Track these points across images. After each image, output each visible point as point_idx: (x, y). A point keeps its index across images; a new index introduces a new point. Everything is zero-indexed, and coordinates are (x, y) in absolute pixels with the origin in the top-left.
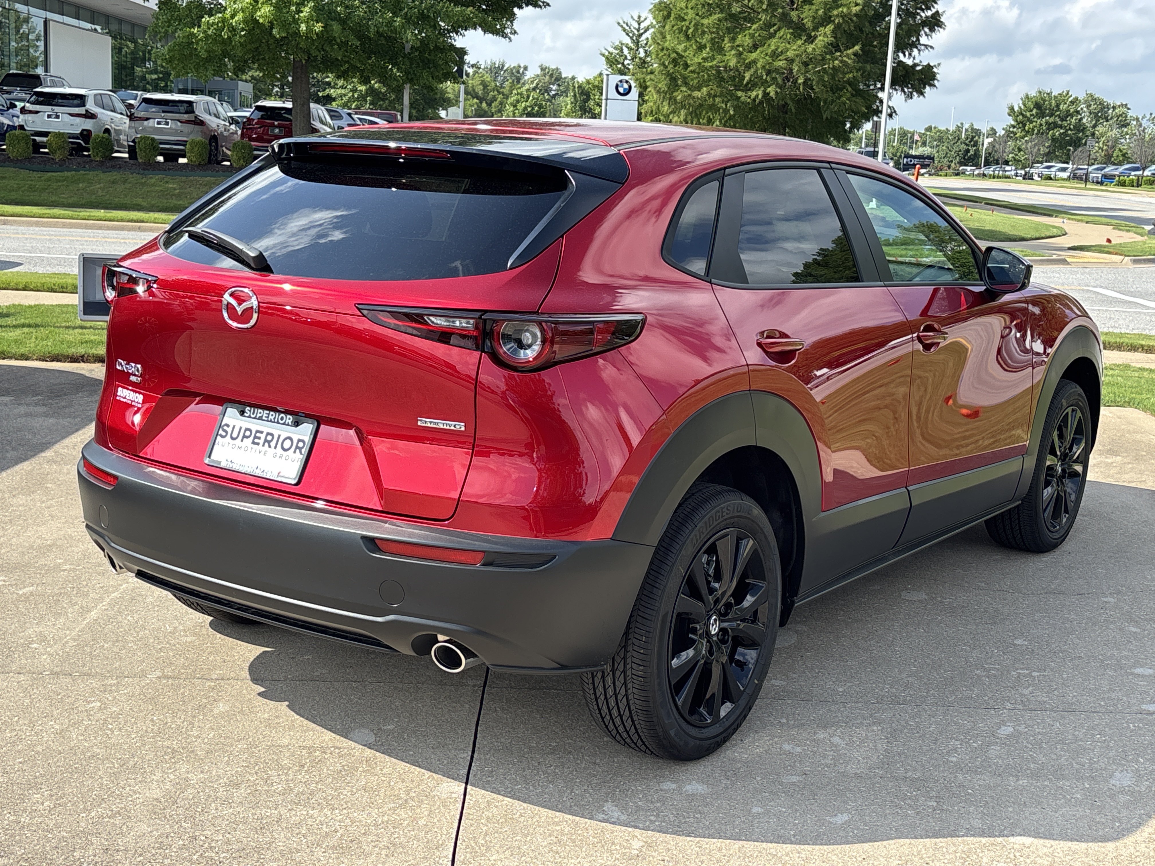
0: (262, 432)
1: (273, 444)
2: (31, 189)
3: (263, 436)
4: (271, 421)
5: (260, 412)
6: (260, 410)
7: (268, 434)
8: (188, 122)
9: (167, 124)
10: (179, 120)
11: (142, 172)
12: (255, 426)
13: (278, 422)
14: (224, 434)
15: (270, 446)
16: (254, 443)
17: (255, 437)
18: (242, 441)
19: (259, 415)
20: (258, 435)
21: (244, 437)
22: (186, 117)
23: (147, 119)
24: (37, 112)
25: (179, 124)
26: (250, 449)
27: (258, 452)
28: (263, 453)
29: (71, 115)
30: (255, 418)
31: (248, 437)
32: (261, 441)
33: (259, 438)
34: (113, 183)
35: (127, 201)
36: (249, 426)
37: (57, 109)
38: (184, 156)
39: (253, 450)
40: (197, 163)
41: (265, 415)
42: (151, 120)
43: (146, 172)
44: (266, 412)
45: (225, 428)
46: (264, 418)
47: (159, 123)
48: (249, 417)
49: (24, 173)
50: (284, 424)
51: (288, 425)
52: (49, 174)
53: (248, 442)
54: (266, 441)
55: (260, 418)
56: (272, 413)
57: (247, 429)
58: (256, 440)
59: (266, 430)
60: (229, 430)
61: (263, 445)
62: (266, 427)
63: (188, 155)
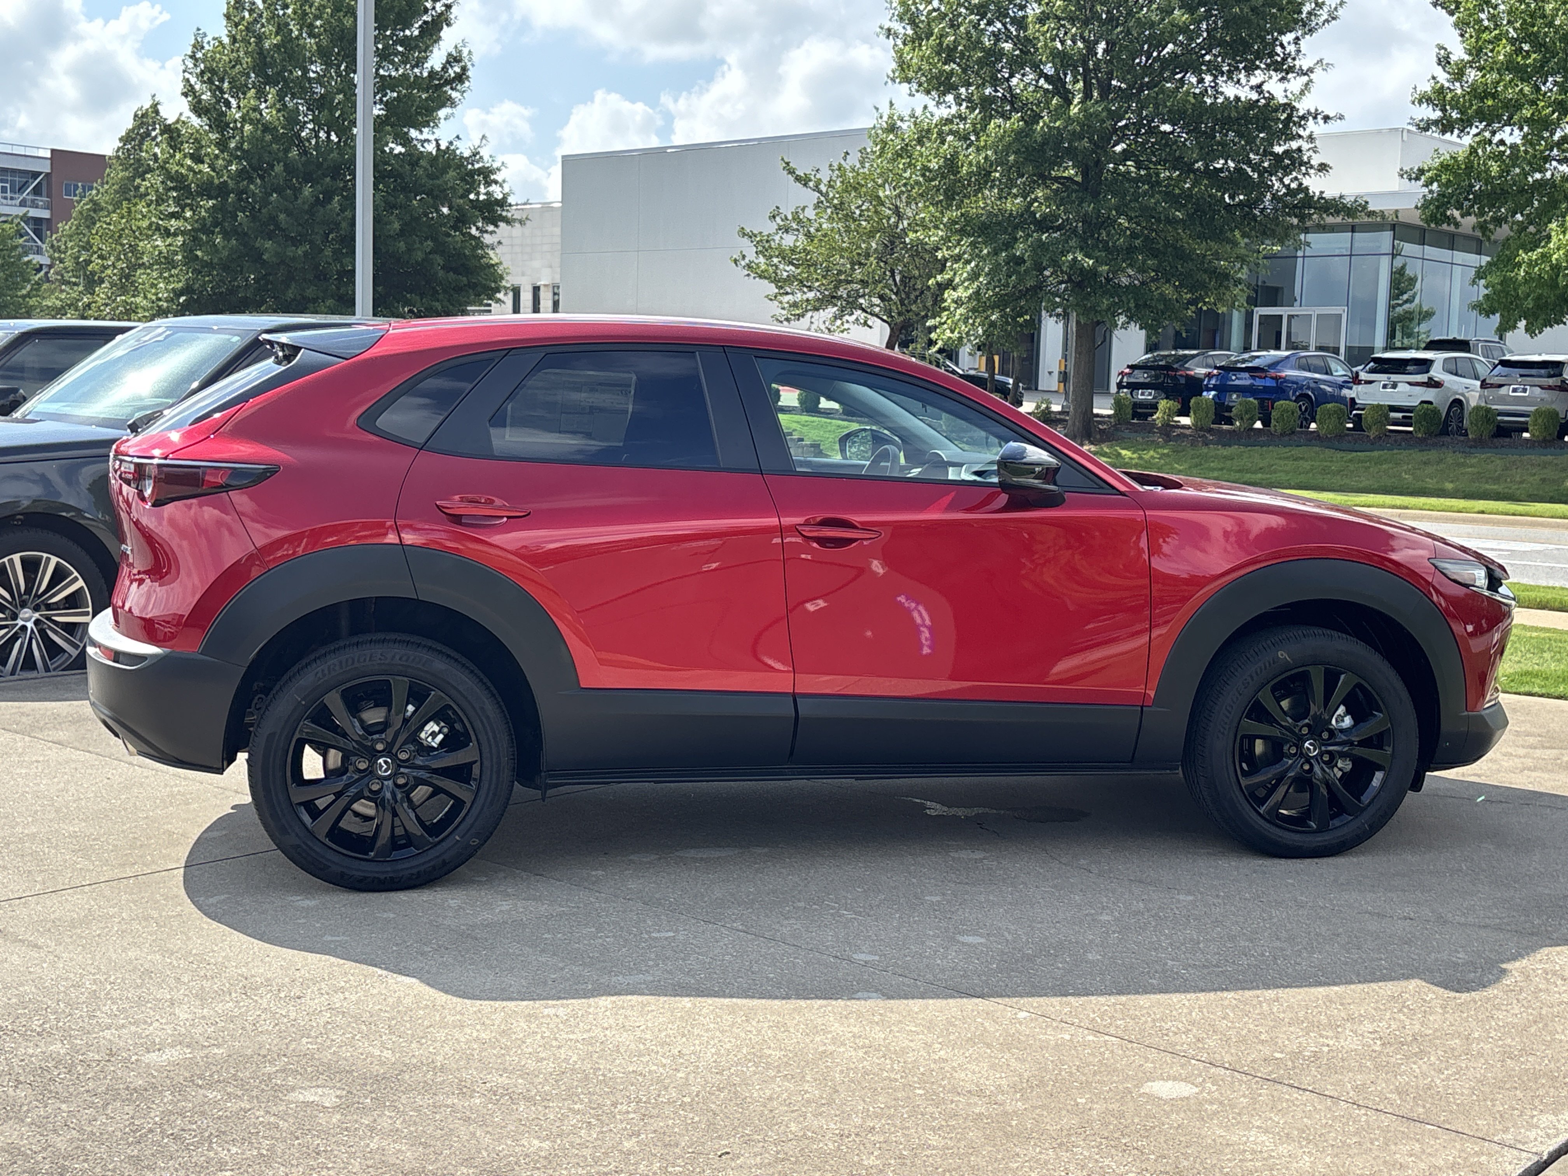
2: (1325, 471)
8: (1550, 388)
9: (1525, 391)
10: (1540, 386)
11: (1468, 450)
22: (1551, 381)
23: (1500, 386)
24: (1370, 382)
25: (1538, 389)
29: (1410, 384)
34: (1425, 463)
35: (1431, 483)
37: (1395, 377)
38: (1527, 431)
40: (1541, 438)
42: (1506, 388)
43: (1472, 450)
47: (1515, 390)
49: (1328, 452)
52: (1354, 454)
63: (1530, 428)
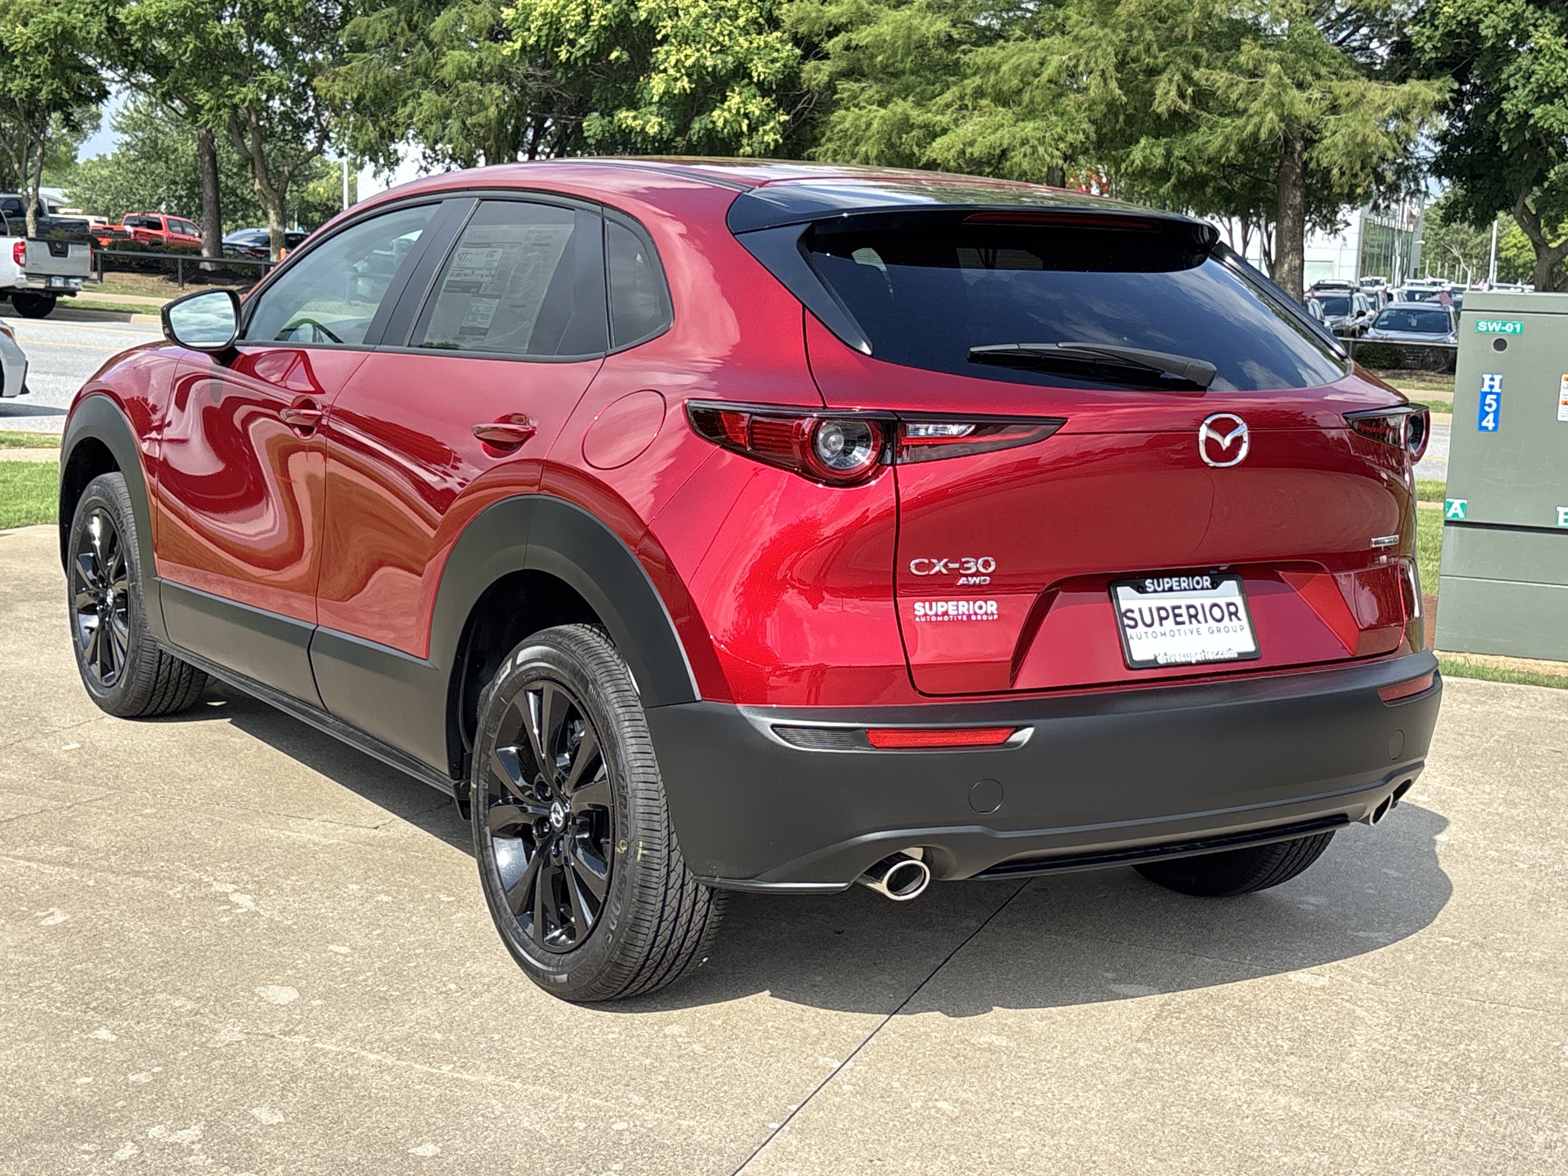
0: (1179, 607)
1: (1200, 617)
3: (1183, 611)
4: (1185, 590)
5: (1167, 582)
6: (1166, 580)
7: (1188, 607)
12: (1168, 601)
13: (1195, 589)
14: (1132, 623)
15: (1199, 622)
16: (1177, 623)
17: (1176, 616)
18: (1161, 625)
19: (1167, 586)
20: (1177, 611)
21: (1161, 619)
26: (1177, 633)
27: (1188, 633)
28: (1195, 632)
30: (1164, 591)
31: (1167, 618)
32: (1185, 618)
33: (1181, 615)
36: (1161, 604)
39: (1182, 632)
41: (1175, 584)
44: (1174, 579)
45: (1129, 614)
46: (1175, 588)
48: (1155, 591)
50: (1202, 589)
51: (1208, 589)
53: (1170, 623)
54: (1190, 616)
55: (1171, 589)
56: (1183, 579)
57: (1159, 609)
58: (1179, 619)
59: (1183, 603)
60: (1136, 615)
61: (1191, 622)
62: (1182, 599)
